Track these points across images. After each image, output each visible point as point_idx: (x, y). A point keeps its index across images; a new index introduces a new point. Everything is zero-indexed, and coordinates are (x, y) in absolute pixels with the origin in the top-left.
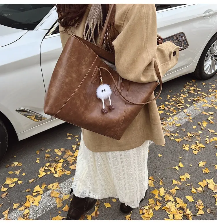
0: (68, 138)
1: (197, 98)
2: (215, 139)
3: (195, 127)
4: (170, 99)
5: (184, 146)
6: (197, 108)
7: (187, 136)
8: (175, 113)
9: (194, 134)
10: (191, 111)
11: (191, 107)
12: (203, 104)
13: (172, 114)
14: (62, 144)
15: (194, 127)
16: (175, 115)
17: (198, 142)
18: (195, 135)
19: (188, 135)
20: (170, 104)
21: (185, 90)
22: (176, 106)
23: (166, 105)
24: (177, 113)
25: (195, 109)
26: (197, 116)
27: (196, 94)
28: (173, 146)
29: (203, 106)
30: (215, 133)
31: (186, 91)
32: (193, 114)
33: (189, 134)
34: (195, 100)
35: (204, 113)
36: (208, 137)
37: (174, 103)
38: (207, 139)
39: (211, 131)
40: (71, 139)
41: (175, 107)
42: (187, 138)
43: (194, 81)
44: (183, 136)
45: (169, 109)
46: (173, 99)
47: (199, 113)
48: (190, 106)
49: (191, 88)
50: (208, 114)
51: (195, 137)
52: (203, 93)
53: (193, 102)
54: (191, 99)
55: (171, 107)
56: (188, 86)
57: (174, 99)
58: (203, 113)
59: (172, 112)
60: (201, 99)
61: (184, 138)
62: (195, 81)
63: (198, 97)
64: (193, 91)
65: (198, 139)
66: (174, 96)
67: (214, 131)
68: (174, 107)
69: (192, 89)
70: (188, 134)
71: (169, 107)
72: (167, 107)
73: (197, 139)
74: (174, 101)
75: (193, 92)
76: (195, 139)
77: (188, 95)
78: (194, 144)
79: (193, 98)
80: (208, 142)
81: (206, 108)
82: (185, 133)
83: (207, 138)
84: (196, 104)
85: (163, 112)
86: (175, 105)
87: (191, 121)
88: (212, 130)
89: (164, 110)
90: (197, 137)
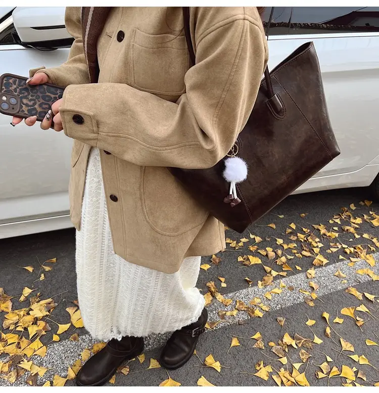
0: (25, 268)
1: (355, 248)
2: (346, 373)
3: (314, 322)
4: (294, 233)
5: (260, 365)
6: (342, 274)
7: (280, 342)
8: (284, 274)
9: (300, 342)
10: (323, 278)
11: (331, 266)
12: (362, 268)
13: (277, 273)
14: (9, 277)
15: (310, 323)
16: (283, 277)
17: (297, 366)
18: (300, 345)
19: (284, 341)
20: (286, 247)
21: (338, 221)
22: (297, 255)
23: (276, 247)
24: (290, 274)
25: (337, 274)
26: (331, 294)
27: (357, 236)
28: (234, 357)
29: (360, 272)
30: (353, 353)
31: (339, 223)
32: (326, 285)
33: (287, 339)
34: (346, 253)
35: (354, 291)
36: (329, 359)
37: (296, 245)
38: (324, 366)
39: (346, 346)
40: (32, 271)
41: (292, 257)
42: (279, 347)
43: (368, 203)
44: (272, 338)
45: (277, 257)
46: (299, 234)
47: (339, 288)
48: (327, 264)
49: (352, 220)
50: (361, 298)
51: (299, 349)
52: (375, 240)
53: (341, 257)
54: (340, 246)
55: (283, 255)
56: (348, 213)
57: (301, 236)
58: (349, 291)
59: (280, 268)
60: (363, 255)
61: (272, 344)
62: (370, 206)
63: (359, 246)
64: (356, 229)
65: (304, 357)
66: (304, 229)
67: (352, 349)
68: (289, 257)
69: (354, 221)
70: (285, 337)
71: (280, 252)
72: (275, 252)
73: (301, 357)
74: (298, 241)
75: (352, 230)
76: (295, 356)
77: (337, 235)
78: (285, 369)
79: (344, 246)
80: (321, 375)
81: (363, 279)
82: (280, 331)
83: (325, 364)
84: (345, 262)
85: (260, 262)
86: (295, 251)
87: (312, 304)
88: (349, 345)
89: (265, 259)
90: (303, 351)
